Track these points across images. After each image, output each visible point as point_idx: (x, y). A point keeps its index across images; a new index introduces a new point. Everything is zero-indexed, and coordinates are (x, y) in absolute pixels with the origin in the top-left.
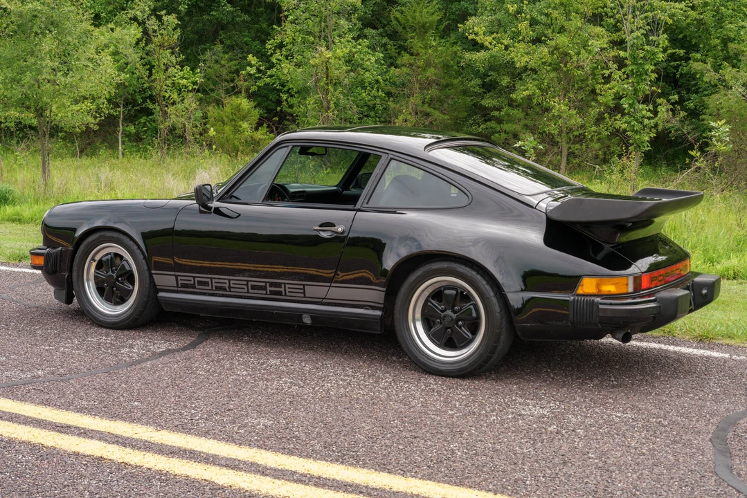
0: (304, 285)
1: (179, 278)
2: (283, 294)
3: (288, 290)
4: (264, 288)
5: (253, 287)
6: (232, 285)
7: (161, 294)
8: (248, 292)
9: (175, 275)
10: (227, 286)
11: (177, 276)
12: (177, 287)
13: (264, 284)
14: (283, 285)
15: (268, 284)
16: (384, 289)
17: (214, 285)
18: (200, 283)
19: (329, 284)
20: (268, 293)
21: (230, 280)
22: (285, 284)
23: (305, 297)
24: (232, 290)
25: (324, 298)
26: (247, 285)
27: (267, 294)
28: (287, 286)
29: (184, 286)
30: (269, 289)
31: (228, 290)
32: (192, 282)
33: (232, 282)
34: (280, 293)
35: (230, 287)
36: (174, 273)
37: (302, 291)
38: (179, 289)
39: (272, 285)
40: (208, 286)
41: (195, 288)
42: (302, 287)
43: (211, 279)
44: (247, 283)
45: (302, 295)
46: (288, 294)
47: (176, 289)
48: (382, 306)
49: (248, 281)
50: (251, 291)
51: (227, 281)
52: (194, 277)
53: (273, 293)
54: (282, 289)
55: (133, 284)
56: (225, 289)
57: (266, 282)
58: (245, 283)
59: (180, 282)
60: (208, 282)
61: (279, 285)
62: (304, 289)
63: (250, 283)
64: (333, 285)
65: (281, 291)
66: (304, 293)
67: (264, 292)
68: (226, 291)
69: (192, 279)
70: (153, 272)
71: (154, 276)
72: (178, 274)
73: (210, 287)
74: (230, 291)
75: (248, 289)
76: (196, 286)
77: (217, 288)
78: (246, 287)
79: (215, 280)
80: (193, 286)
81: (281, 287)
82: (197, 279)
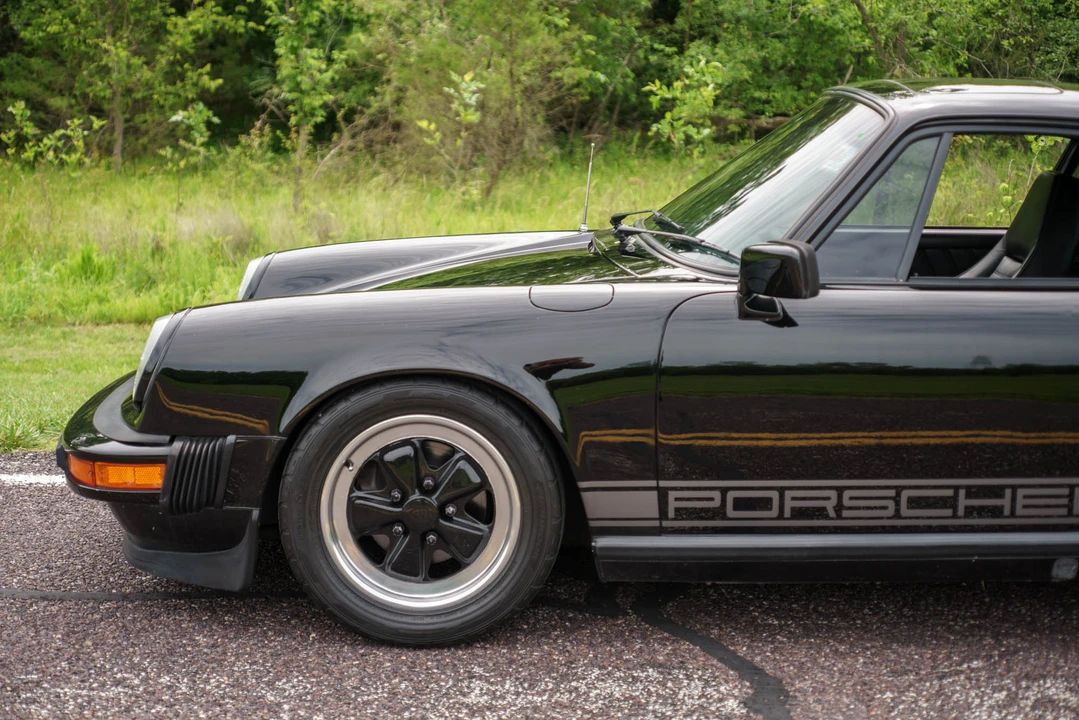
0: (1072, 487)
1: (672, 495)
2: (1007, 511)
3: (1020, 502)
4: (950, 503)
5: (914, 503)
6: (846, 502)
7: (601, 542)
8: (897, 515)
9: (657, 488)
10: (830, 506)
11: (663, 494)
12: (663, 517)
13: (950, 493)
14: (1008, 492)
15: (962, 493)
17: (789, 504)
18: (740, 504)
20: (961, 512)
21: (840, 490)
22: (1014, 488)
23: (1070, 514)
24: (845, 513)
26: (897, 500)
27: (955, 516)
28: (1021, 492)
29: (684, 514)
30: (963, 502)
31: (832, 513)
32: (717, 503)
33: (846, 494)
34: (996, 512)
35: (839, 508)
36: (653, 483)
37: (1065, 501)
38: (665, 524)
40: (771, 509)
41: (724, 517)
42: (1066, 491)
43: (782, 490)
44: (898, 494)
45: (1064, 511)
46: (1019, 511)
47: (656, 523)
49: (899, 489)
50: (904, 511)
51: (833, 494)
52: (724, 491)
56: (821, 513)
57: (956, 488)
58: (892, 493)
59: (672, 505)
60: (769, 500)
62: (1071, 496)
63: (905, 494)
66: (1070, 507)
67: (949, 512)
68: (827, 517)
69: (717, 495)
70: (583, 484)
71: (587, 497)
72: (663, 484)
73: (775, 512)
74: (839, 517)
75: (898, 510)
76: (730, 512)
77: (798, 513)
78: (891, 504)
79: (788, 494)
80: (720, 513)
81: (1001, 496)
82: (731, 495)
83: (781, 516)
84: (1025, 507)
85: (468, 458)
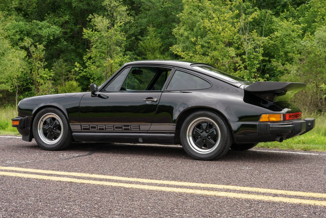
0: (139, 125)
1: (82, 126)
2: (130, 130)
3: (132, 128)
4: (121, 128)
5: (116, 128)
6: (106, 127)
7: (74, 134)
9: (80, 125)
10: (104, 128)
11: (81, 125)
12: (81, 130)
13: (121, 126)
14: (130, 126)
15: (123, 126)
16: (176, 124)
17: (98, 128)
19: (151, 124)
20: (123, 130)
21: (105, 125)
22: (131, 125)
23: (140, 130)
24: (107, 129)
25: (148, 131)
26: (113, 127)
27: (122, 130)
28: (132, 126)
29: (84, 129)
30: (123, 128)
31: (105, 129)
32: (88, 127)
33: (106, 126)
34: (128, 129)
35: (106, 128)
36: (80, 124)
37: (139, 128)
38: (82, 131)
39: (125, 126)
40: (96, 128)
41: (89, 130)
42: (138, 126)
43: (97, 125)
45: (139, 130)
46: (132, 129)
47: (81, 131)
48: (175, 132)
49: (114, 125)
50: (115, 129)
52: (89, 125)
53: (125, 129)
54: (130, 128)
55: (60, 130)
56: (103, 129)
57: (122, 125)
58: (113, 126)
59: (82, 127)
60: (95, 127)
61: (128, 126)
62: (139, 127)
63: (115, 126)
64: (152, 124)
65: (129, 129)
66: (139, 129)
67: (121, 129)
68: (104, 130)
69: (88, 126)
70: (70, 124)
71: (71, 126)
72: (81, 124)
73: (96, 129)
74: (106, 130)
75: (114, 129)
76: (90, 129)
77: (100, 129)
78: (113, 128)
79: (98, 126)
80: (89, 129)
81: (129, 127)
82: (90, 126)
83: (97, 130)
84: (133, 129)
85: (57, 120)
